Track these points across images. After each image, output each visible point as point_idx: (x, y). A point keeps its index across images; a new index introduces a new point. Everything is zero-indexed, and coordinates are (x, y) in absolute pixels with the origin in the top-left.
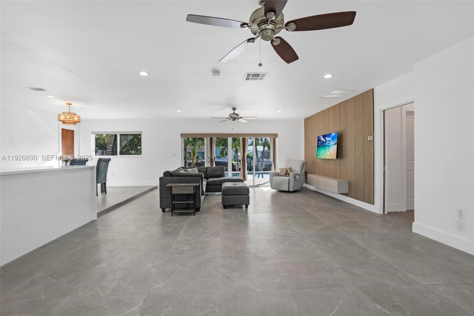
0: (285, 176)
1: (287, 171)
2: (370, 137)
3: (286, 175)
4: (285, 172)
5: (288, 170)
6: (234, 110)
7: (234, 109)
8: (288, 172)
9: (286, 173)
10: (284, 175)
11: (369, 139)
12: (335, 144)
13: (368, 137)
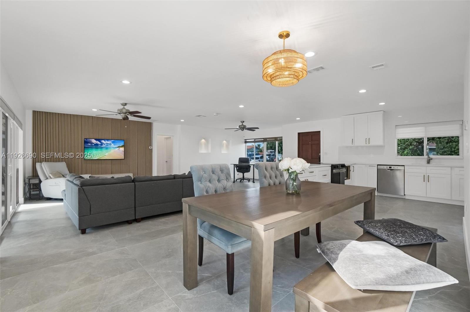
12: (118, 147)
13: (150, 147)
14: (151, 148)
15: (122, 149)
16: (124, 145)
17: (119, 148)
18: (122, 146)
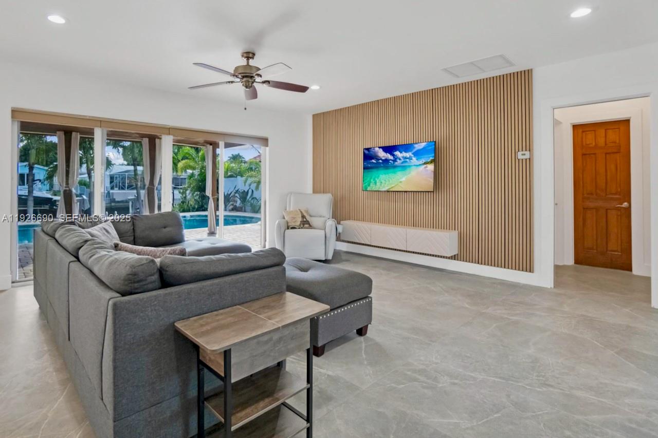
0: (302, 228)
1: (303, 217)
2: (523, 152)
3: (304, 225)
4: (300, 219)
5: (305, 214)
6: (248, 58)
7: (249, 55)
8: (307, 218)
9: (304, 221)
10: (300, 225)
11: (520, 156)
12: (425, 163)
13: (520, 154)
14: (524, 157)
15: (431, 167)
16: (433, 158)
17: (425, 166)
18: (431, 162)
